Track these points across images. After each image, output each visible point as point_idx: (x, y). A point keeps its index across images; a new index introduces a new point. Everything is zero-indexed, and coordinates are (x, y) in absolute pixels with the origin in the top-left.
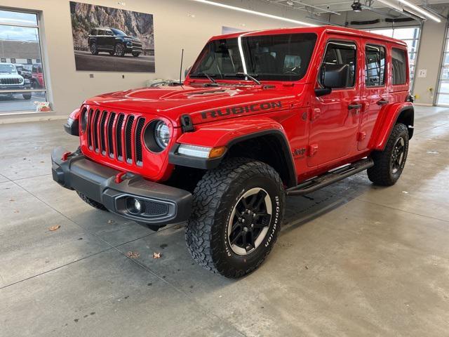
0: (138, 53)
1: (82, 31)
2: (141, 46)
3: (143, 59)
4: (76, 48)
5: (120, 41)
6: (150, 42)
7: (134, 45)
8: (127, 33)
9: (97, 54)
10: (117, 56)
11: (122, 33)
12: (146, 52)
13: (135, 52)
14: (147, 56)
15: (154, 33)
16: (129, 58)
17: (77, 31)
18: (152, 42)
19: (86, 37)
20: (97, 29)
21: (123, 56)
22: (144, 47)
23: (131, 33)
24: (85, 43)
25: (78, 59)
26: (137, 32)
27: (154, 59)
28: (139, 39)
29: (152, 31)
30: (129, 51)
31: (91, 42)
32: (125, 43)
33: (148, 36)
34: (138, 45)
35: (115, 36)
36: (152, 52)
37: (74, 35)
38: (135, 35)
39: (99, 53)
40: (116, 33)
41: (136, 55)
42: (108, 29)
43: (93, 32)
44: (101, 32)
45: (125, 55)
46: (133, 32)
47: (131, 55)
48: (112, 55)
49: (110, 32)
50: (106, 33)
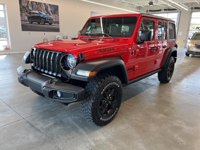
0: (52, 23)
1: (24, 13)
2: (53, 20)
3: (54, 26)
4: (22, 21)
5: (43, 18)
6: (57, 18)
7: (49, 19)
8: (46, 14)
9: (32, 23)
10: (41, 24)
11: (44, 14)
12: (55, 22)
13: (50, 23)
14: (56, 25)
15: (59, 14)
16: (47, 26)
17: (22, 13)
18: (58, 18)
19: (26, 16)
20: (32, 12)
21: (44, 24)
22: (54, 20)
23: (48, 14)
24: (26, 18)
25: (22, 25)
26: (51, 13)
27: (59, 26)
28: (52, 16)
29: (58, 13)
30: (47, 22)
31: (29, 18)
32: (45, 18)
33: (56, 15)
34: (51, 20)
35: (40, 15)
36: (58, 23)
37: (21, 15)
38: (50, 15)
39: (33, 23)
40: (41, 14)
41: (51, 24)
43: (30, 13)
44: (34, 13)
45: (45, 24)
46: (49, 13)
47: (48, 24)
48: (39, 24)
49: (38, 13)
50: (36, 14)
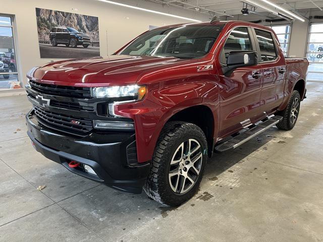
0: (88, 45)
1: (45, 29)
2: (89, 40)
3: (91, 49)
4: (40, 42)
5: (73, 37)
6: (96, 37)
7: (84, 39)
8: (79, 30)
9: (56, 46)
10: (71, 47)
11: (75, 30)
12: (93, 44)
13: (85, 44)
14: (94, 47)
15: (99, 31)
16: (80, 49)
17: (41, 29)
18: (98, 37)
19: (47, 34)
20: (56, 27)
21: (76, 47)
22: (92, 40)
23: (82, 31)
24: (47, 38)
25: (42, 49)
26: (86, 30)
27: (99, 50)
28: (88, 34)
29: (98, 29)
30: (81, 43)
31: (52, 37)
32: (77, 38)
33: (95, 33)
34: (87, 39)
35: (70, 33)
36: (98, 44)
37: (38, 32)
38: (85, 32)
39: (58, 45)
40: (71, 31)
41: (86, 46)
42: (65, 28)
43: (53, 30)
44: (59, 30)
45: (78, 46)
46: (84, 29)
47: (82, 46)
48: (68, 46)
49: (66, 30)
50: (63, 30)
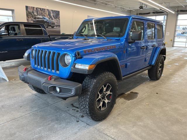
0: (54, 27)
1: (30, 18)
2: (55, 24)
5: (46, 22)
6: (58, 22)
7: (52, 23)
8: (49, 18)
11: (47, 18)
12: (57, 26)
14: (57, 28)
15: (60, 19)
16: (50, 29)
17: (28, 18)
18: (59, 22)
19: (32, 20)
20: (37, 17)
22: (56, 24)
23: (51, 19)
26: (53, 18)
27: (60, 29)
28: (54, 21)
29: (59, 18)
32: (48, 22)
33: (57, 20)
34: (53, 23)
35: (44, 20)
36: (59, 26)
37: (27, 20)
38: (52, 19)
40: (45, 19)
41: (53, 27)
42: (41, 17)
43: (35, 18)
44: (38, 18)
45: (48, 27)
47: (51, 27)
49: (42, 18)
50: (41, 18)
